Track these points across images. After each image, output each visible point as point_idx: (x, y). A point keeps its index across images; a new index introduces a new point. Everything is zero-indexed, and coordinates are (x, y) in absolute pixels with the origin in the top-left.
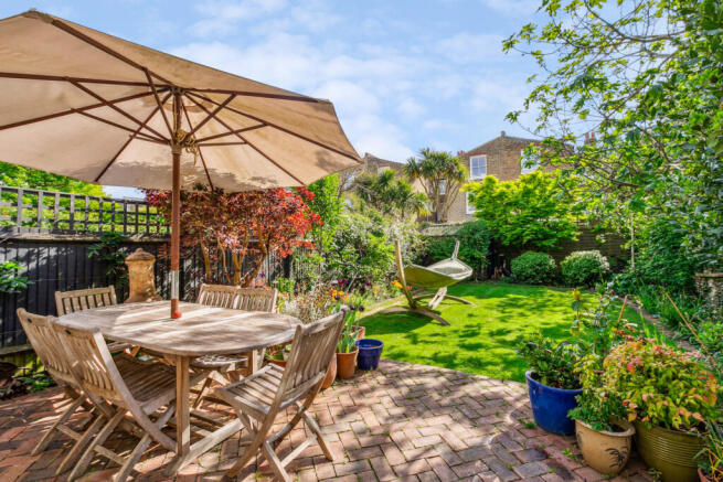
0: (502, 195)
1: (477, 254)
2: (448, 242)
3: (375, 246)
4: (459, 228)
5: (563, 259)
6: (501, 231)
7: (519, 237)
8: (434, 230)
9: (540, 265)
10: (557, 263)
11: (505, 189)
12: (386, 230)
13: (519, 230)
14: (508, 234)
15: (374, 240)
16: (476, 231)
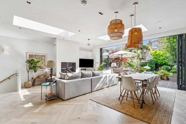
0: (159, 54)
1: (152, 66)
2: (146, 64)
3: (132, 64)
4: (148, 61)
5: (172, 67)
6: (158, 61)
7: (162, 63)
8: (143, 61)
9: (167, 68)
10: (171, 68)
11: (159, 53)
12: (133, 61)
13: (162, 61)
14: (159, 62)
15: (132, 63)
16: (152, 61)
